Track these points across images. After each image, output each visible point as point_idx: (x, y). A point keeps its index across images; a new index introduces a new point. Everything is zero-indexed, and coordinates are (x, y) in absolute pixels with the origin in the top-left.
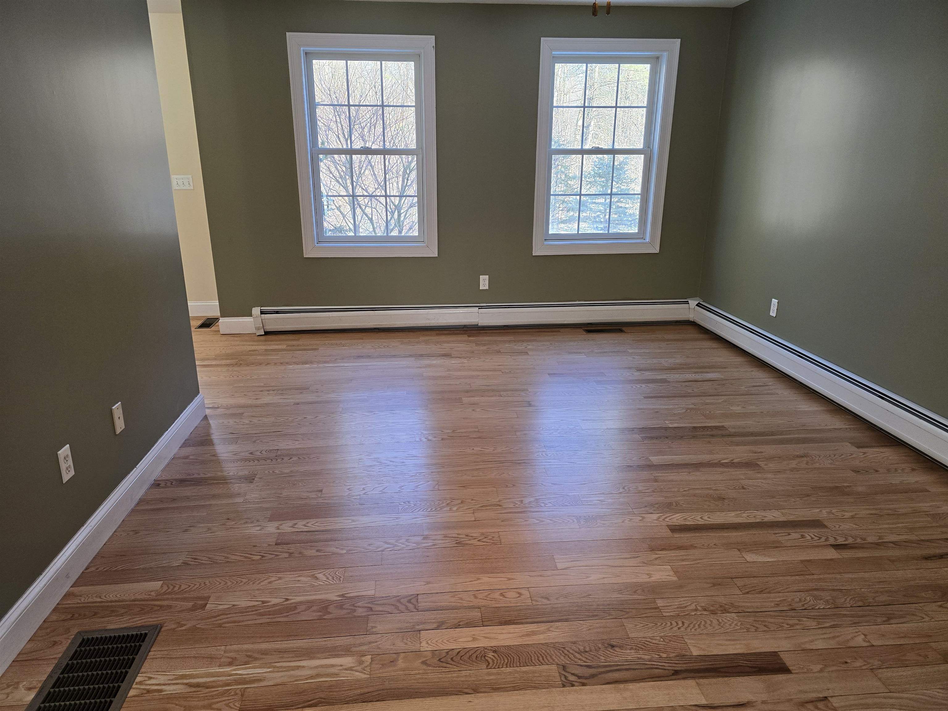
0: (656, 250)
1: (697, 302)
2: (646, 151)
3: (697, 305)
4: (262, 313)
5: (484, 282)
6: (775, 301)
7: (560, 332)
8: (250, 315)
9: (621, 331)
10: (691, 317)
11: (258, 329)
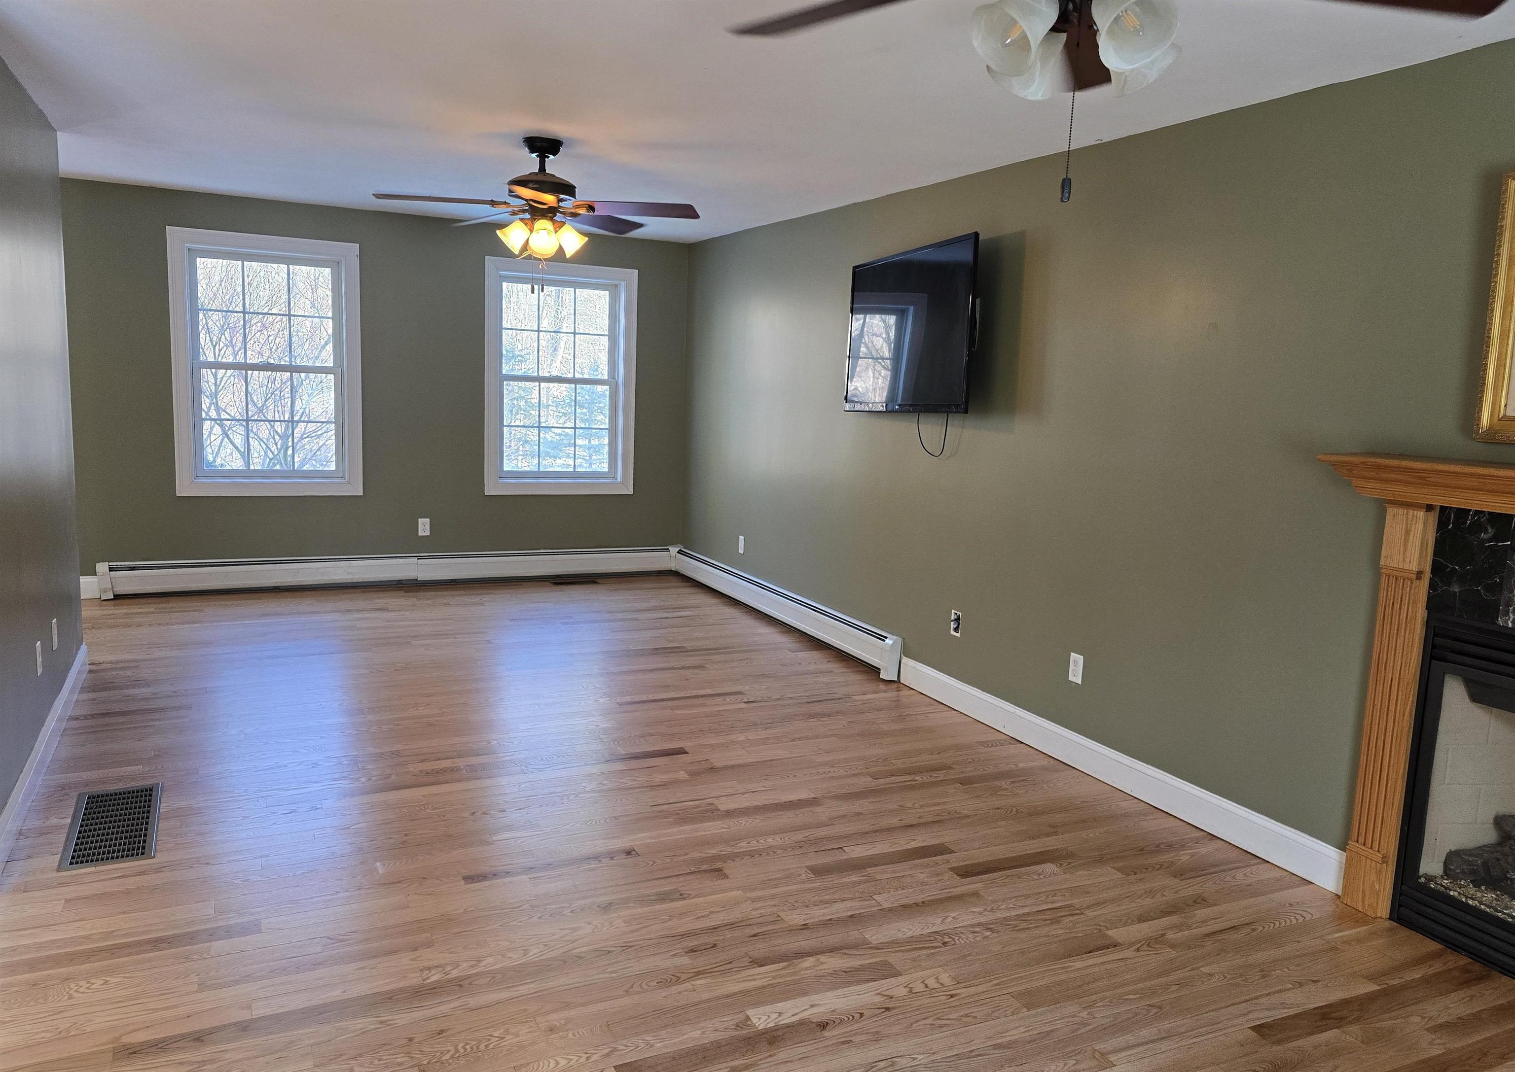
0: (630, 491)
1: (679, 549)
2: (611, 382)
3: (678, 552)
4: (111, 569)
5: (424, 527)
6: (741, 538)
7: (522, 585)
8: (94, 573)
9: (595, 582)
10: (673, 566)
11: (105, 591)
